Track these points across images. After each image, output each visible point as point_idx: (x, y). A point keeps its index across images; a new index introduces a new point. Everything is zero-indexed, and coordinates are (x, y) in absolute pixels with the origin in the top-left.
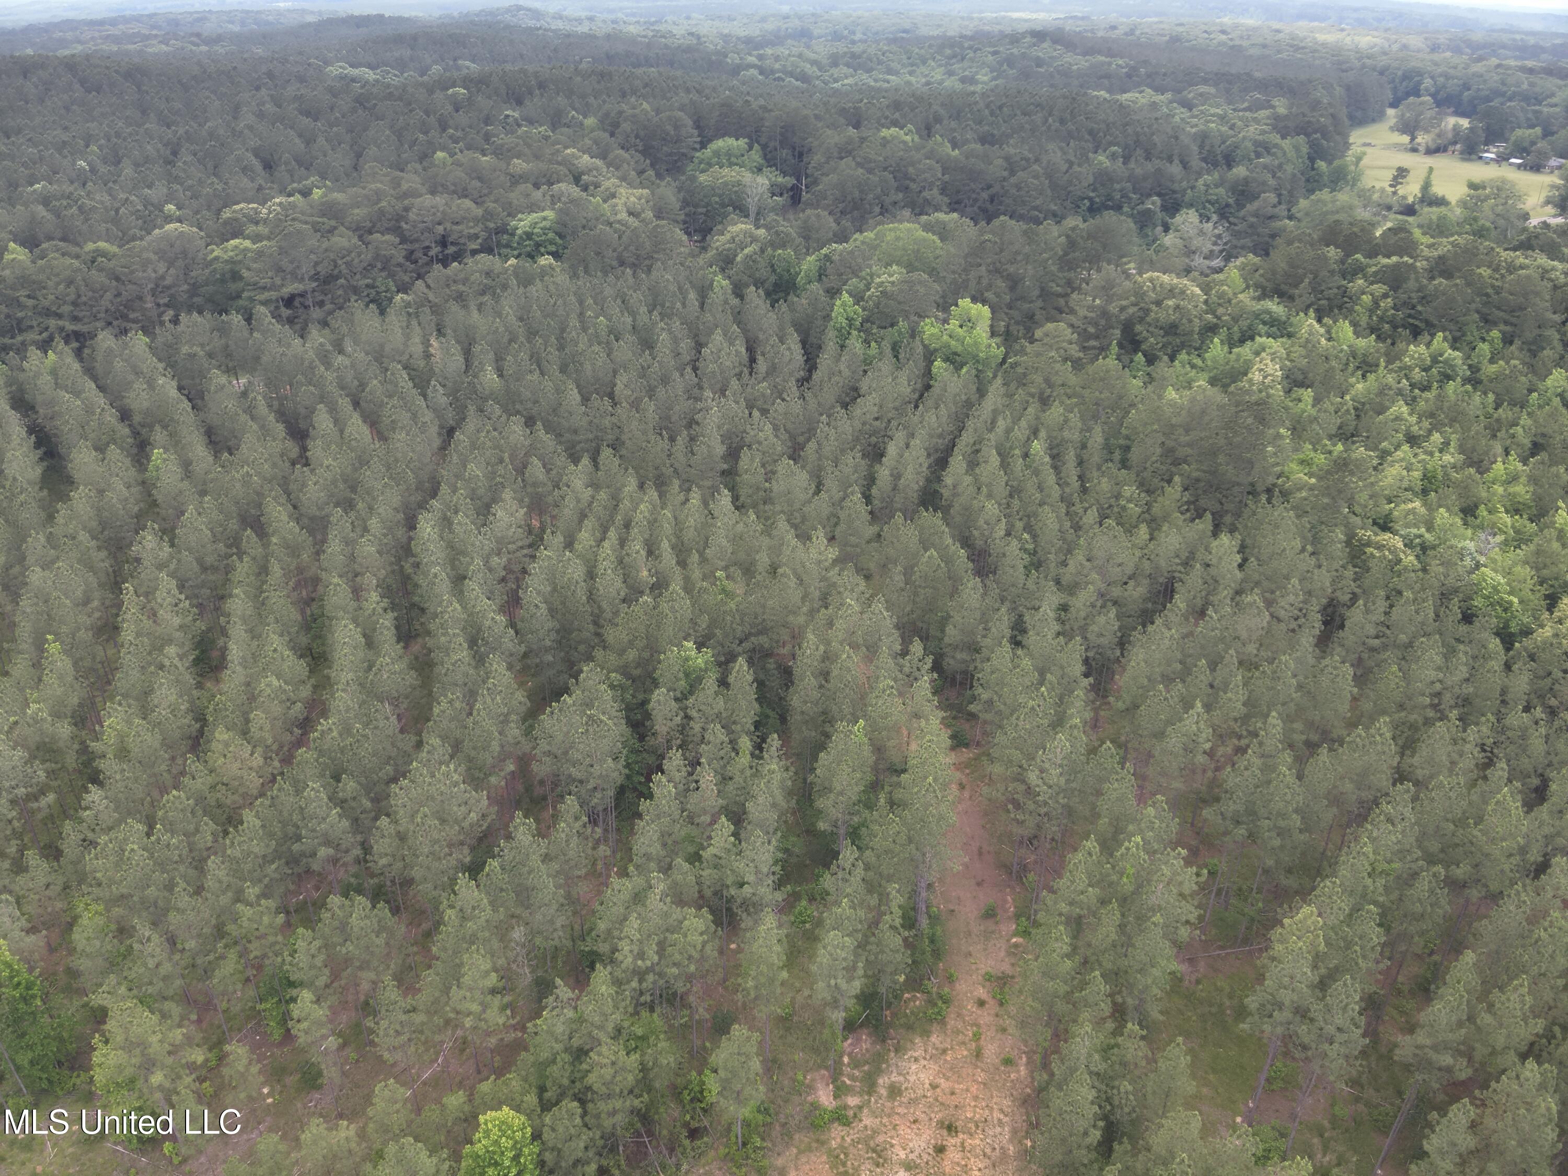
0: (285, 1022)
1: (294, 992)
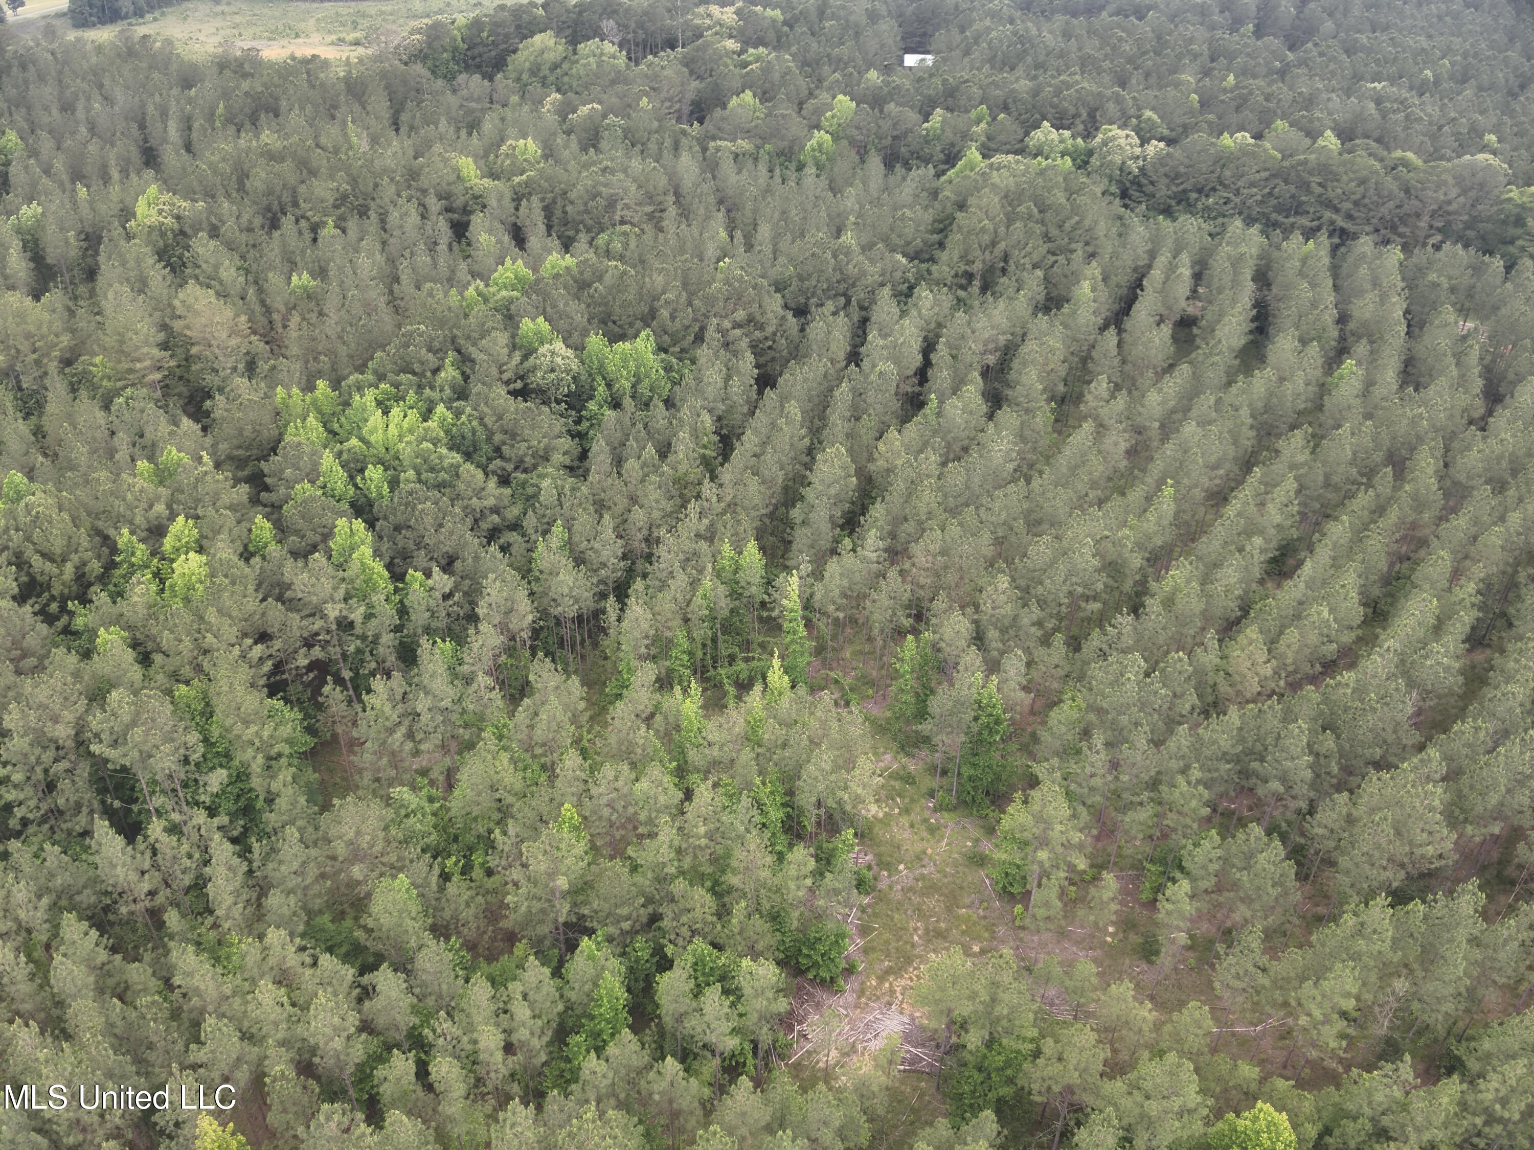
0: (1158, 891)
1: (1178, 875)
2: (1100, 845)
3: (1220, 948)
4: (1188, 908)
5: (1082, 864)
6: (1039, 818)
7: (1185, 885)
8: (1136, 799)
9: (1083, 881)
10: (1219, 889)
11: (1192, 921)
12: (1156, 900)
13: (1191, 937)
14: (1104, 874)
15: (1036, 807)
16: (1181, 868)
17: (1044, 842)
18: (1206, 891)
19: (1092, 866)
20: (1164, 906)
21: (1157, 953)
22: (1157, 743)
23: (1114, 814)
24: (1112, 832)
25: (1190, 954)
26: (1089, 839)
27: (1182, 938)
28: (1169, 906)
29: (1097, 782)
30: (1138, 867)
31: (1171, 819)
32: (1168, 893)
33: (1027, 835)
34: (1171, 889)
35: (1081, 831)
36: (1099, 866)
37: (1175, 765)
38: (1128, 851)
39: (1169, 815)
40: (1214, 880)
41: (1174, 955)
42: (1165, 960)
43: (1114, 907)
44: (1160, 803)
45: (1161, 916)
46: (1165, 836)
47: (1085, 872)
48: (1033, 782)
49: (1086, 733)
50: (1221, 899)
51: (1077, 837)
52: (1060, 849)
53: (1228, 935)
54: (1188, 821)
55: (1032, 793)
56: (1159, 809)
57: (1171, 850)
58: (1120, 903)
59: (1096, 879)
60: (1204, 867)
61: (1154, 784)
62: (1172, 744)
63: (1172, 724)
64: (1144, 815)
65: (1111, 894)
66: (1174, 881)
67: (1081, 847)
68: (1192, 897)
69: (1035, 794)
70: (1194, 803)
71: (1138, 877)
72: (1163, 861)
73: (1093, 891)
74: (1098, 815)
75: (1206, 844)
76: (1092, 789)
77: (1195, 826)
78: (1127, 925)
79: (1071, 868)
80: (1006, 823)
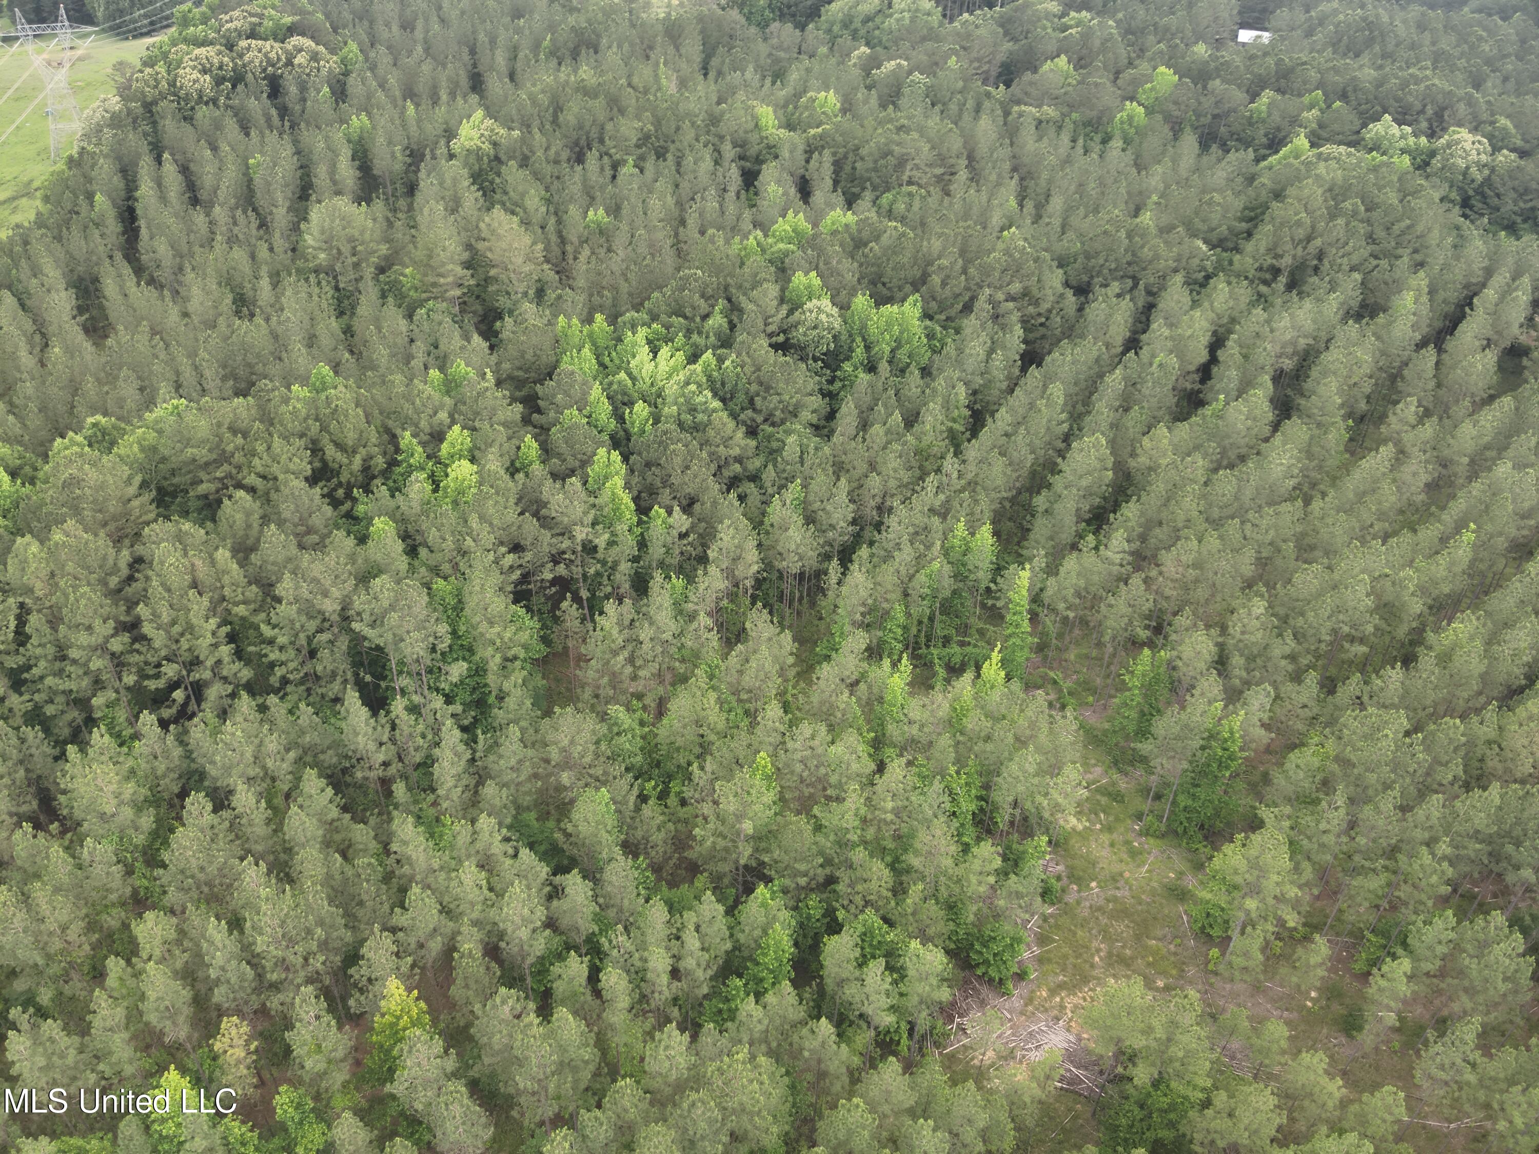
2: (1318, 904)
3: (1431, 1034)
4: (1404, 988)
5: (1292, 920)
6: (1254, 864)
7: (1405, 964)
8: (1367, 864)
9: (1291, 937)
10: (1442, 974)
11: (1405, 1002)
12: (1369, 974)
13: (1401, 1019)
14: (1317, 937)
15: (1253, 852)
16: (1405, 945)
17: (1254, 890)
18: (1427, 974)
19: (1304, 925)
20: (1377, 981)
21: (1360, 1029)
22: (1404, 809)
23: (1340, 875)
24: (1335, 893)
25: (1396, 1036)
26: (1308, 897)
27: (1391, 1018)
28: (1383, 983)
29: (1330, 839)
30: (1358, 935)
31: (1404, 892)
32: (1385, 968)
33: (1238, 880)
34: (1388, 966)
35: (1300, 887)
36: (1313, 925)
37: (1420, 835)
38: (1350, 917)
39: (1403, 887)
40: (1438, 963)
41: (1378, 1035)
42: (1367, 1038)
43: (1321, 972)
44: (1395, 872)
45: (1371, 991)
46: (1393, 908)
47: (1295, 929)
48: (1255, 824)
49: (1327, 785)
50: (1443, 985)
51: (1293, 892)
52: (1271, 901)
53: (1442, 1025)
54: (1423, 897)
55: (1252, 836)
56: (1393, 877)
57: (1397, 924)
58: (1329, 970)
59: (1307, 939)
60: (1430, 948)
61: (1392, 852)
62: (1420, 813)
63: (1424, 791)
64: (1375, 883)
65: (1319, 960)
66: (1394, 957)
67: (1295, 905)
68: (1410, 978)
69: (1256, 838)
70: (1434, 879)
71: (1354, 945)
72: (1385, 934)
73: (1300, 951)
74: (1323, 873)
75: (1438, 923)
76: (1322, 845)
77: (1430, 903)
78: (1331, 992)
79: (1281, 923)
80: (1217, 862)
